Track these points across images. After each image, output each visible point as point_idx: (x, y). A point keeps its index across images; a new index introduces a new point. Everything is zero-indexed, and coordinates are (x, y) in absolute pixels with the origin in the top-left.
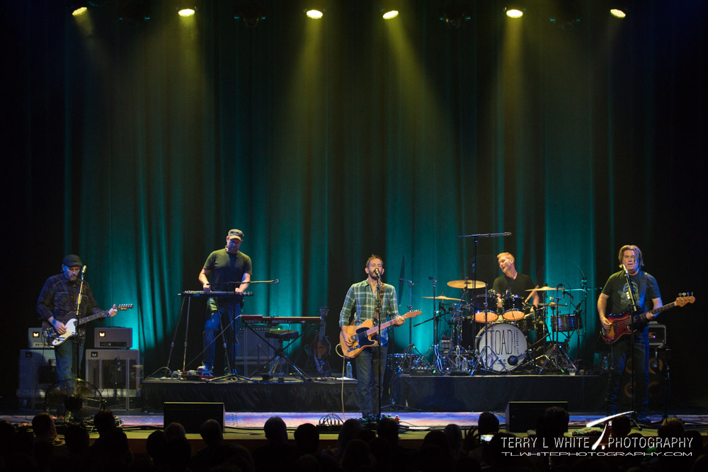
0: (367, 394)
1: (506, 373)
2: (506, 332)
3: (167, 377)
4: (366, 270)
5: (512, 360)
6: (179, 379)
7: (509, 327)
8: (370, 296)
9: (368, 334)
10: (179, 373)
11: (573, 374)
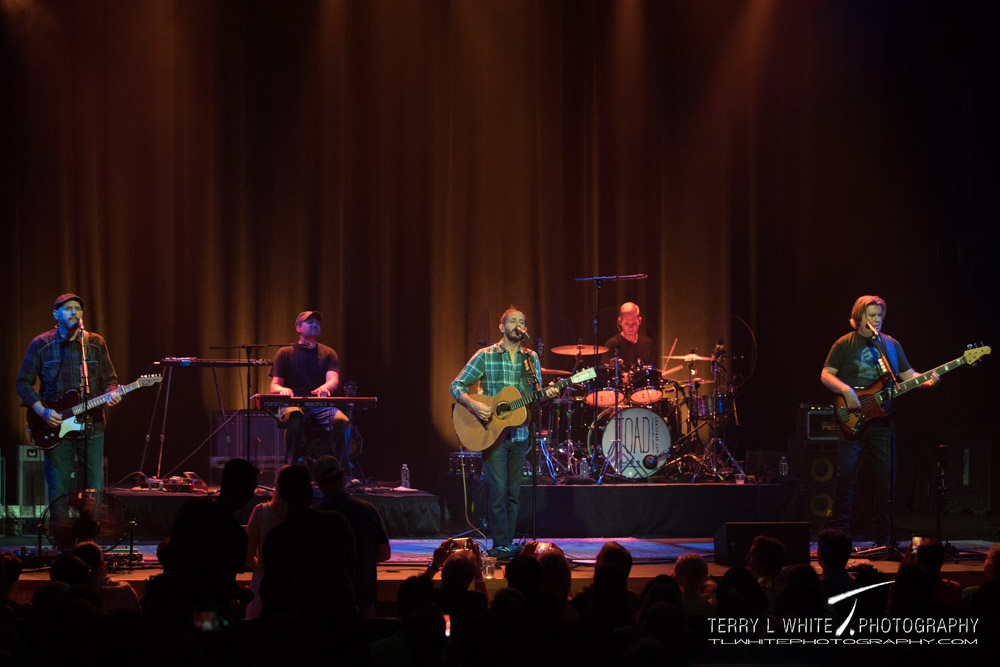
0: (501, 512)
1: (642, 480)
2: (640, 420)
3: (142, 487)
4: (501, 326)
5: (649, 463)
6: (161, 490)
7: (645, 413)
10: (155, 479)
11: (741, 482)
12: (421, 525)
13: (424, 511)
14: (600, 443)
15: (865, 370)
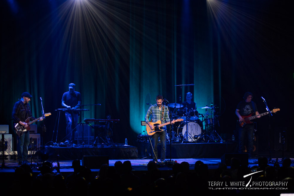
1: (193, 142)
2: (193, 125)
3: (52, 146)
5: (195, 137)
6: (58, 146)
7: (194, 123)
8: (158, 110)
9: (159, 127)
10: (55, 143)
11: (221, 142)
12: (133, 155)
13: (133, 152)
14: (182, 132)
15: (246, 111)
